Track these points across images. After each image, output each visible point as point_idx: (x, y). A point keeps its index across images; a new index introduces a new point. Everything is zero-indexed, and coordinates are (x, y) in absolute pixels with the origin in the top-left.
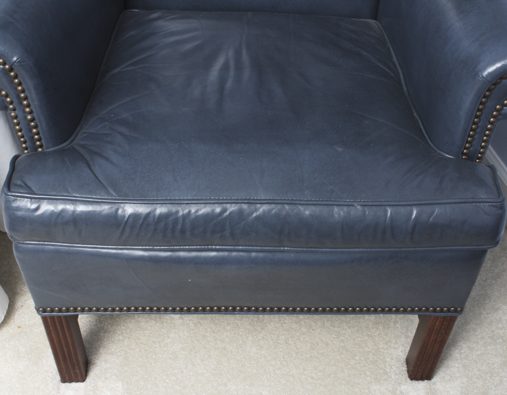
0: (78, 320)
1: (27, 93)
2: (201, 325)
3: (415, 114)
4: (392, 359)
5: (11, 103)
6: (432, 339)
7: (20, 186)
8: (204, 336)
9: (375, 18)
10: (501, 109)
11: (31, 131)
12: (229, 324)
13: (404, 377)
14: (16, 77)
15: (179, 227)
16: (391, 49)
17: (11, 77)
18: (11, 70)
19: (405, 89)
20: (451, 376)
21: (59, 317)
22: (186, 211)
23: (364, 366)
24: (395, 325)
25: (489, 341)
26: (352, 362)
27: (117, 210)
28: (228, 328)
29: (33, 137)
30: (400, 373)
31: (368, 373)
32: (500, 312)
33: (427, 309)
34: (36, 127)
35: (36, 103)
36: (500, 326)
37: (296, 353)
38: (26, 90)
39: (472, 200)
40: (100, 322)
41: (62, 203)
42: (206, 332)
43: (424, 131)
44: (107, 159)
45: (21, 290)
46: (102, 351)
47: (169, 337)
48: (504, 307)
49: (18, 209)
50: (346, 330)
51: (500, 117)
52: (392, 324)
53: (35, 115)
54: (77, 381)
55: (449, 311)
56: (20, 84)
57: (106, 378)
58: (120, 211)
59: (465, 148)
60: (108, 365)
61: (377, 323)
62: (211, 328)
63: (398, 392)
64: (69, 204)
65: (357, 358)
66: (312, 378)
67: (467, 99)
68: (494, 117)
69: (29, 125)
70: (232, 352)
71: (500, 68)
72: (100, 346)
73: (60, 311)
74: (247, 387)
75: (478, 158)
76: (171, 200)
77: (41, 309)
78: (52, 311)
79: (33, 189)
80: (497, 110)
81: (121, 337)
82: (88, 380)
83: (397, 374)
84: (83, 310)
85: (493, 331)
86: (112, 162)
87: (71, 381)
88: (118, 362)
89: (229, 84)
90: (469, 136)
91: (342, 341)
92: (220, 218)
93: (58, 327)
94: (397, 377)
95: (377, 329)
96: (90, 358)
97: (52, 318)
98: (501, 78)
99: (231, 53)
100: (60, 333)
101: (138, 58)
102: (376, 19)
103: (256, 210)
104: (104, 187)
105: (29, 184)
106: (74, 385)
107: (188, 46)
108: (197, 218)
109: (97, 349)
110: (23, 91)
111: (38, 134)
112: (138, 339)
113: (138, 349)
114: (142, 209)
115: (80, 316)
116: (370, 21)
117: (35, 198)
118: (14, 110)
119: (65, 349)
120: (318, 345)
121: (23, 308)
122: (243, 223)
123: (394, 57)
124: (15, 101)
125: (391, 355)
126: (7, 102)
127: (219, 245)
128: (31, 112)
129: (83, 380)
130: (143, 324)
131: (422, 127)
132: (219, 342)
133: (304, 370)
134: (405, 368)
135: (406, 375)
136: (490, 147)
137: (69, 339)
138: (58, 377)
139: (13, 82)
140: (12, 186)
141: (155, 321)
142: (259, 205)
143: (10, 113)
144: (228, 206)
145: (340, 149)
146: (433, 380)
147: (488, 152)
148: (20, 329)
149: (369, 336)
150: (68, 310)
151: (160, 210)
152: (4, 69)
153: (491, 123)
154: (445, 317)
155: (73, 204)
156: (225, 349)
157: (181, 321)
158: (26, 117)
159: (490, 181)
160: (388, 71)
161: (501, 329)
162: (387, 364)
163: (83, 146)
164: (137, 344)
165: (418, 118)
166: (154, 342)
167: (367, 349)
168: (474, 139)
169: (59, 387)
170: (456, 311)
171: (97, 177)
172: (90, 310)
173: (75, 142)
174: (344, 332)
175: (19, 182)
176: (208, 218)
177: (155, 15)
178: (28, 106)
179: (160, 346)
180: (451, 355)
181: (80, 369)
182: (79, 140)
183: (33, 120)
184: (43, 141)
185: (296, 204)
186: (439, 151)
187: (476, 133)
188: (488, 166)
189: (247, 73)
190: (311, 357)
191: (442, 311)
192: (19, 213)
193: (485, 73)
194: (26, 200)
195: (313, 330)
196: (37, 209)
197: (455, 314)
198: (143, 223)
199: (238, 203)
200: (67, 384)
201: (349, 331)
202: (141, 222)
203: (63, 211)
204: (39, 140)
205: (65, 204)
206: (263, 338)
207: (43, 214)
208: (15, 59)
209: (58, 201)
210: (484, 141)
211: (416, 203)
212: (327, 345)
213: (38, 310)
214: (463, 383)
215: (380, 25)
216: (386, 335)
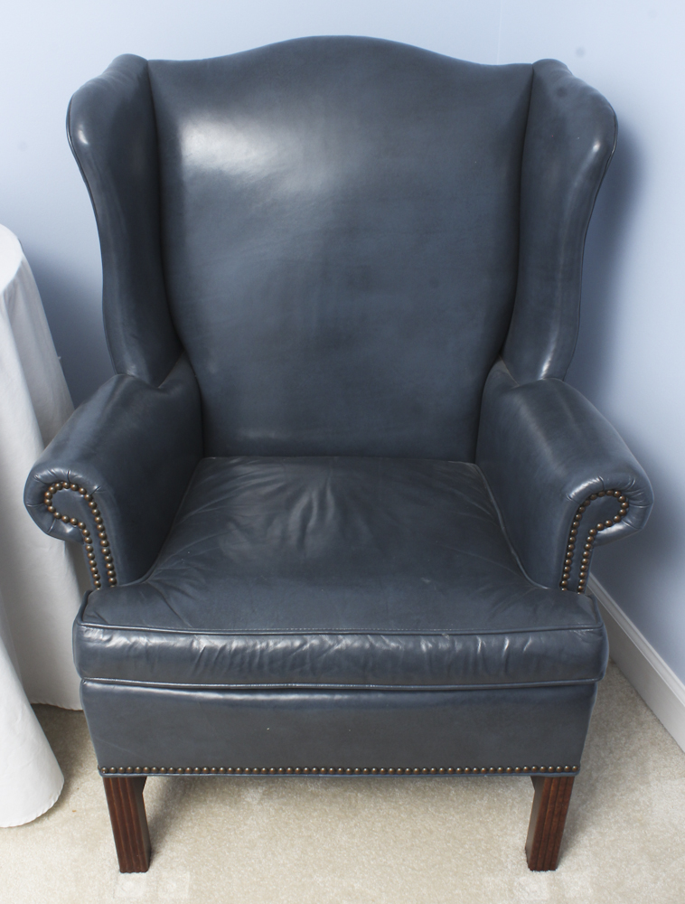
0: (144, 793)
1: (105, 524)
2: (284, 811)
3: (513, 552)
4: (509, 847)
5: (88, 535)
6: (548, 810)
7: (93, 617)
8: (287, 823)
9: (473, 460)
10: (596, 533)
11: (105, 565)
12: (315, 810)
13: (523, 867)
14: (95, 507)
15: (257, 660)
16: (489, 490)
17: (90, 506)
18: (91, 499)
19: (503, 528)
20: (579, 866)
21: (123, 779)
22: (264, 645)
23: (475, 855)
24: (511, 809)
25: (624, 825)
26: (461, 851)
27: (192, 642)
28: (315, 814)
29: (107, 573)
30: (518, 863)
31: (480, 863)
32: (637, 793)
33: (538, 769)
34: (110, 561)
35: (113, 534)
36: (637, 808)
37: (395, 842)
38: (107, 530)
39: (567, 627)
40: (167, 807)
41: (135, 635)
42: (289, 819)
43: (521, 567)
44: (183, 592)
45: (77, 771)
46: (167, 838)
47: (245, 824)
48: (642, 788)
49: (89, 640)
50: (453, 816)
51: (595, 542)
52: (508, 809)
53: (111, 548)
54: (138, 871)
55: (562, 770)
56: (98, 514)
57: (172, 868)
58: (195, 644)
59: (564, 579)
60: (175, 854)
61: (490, 808)
62: (295, 815)
63: (515, 884)
64: (142, 636)
65: (467, 847)
66: (413, 869)
67: (557, 523)
68: (589, 542)
69: (104, 558)
70: (319, 841)
71: (587, 487)
72: (165, 833)
73: (125, 771)
74: (336, 879)
75: (580, 590)
76: (248, 631)
77: (104, 768)
78: (116, 771)
79: (107, 620)
80: (591, 535)
81: (190, 824)
82: (151, 870)
83: (514, 864)
84: (150, 771)
85: (628, 815)
86: (187, 595)
87: (131, 871)
88: (186, 850)
89: (312, 523)
90: (565, 565)
91: (449, 828)
92: (300, 650)
93: (121, 794)
94: (514, 867)
95: (490, 814)
96: (154, 846)
97: (115, 779)
98: (589, 498)
99: (315, 495)
100: (123, 801)
101: (216, 501)
102: (474, 463)
103: (339, 642)
104: (180, 618)
105: (103, 615)
106: (135, 875)
107: (269, 489)
108: (275, 652)
109: (162, 837)
110: (101, 522)
111: (112, 569)
112: (210, 825)
113: (209, 837)
114: (218, 643)
115: (149, 779)
116: (468, 464)
117: (108, 629)
118: (90, 542)
119: (127, 824)
120: (420, 832)
121: (80, 791)
122: (325, 655)
123: (492, 498)
124: (92, 532)
125: (506, 842)
126: (84, 534)
127: (300, 683)
128: (107, 545)
129: (145, 870)
130: (216, 810)
131: (519, 563)
132: (303, 830)
133: (404, 860)
134: (524, 857)
135: (526, 865)
136: (591, 575)
137: (132, 810)
138: (117, 867)
139: (91, 512)
140: (85, 617)
141: (230, 806)
142: (340, 637)
143: (86, 546)
144: (308, 637)
145: (427, 581)
146: (558, 870)
147: (589, 581)
148: (75, 814)
149: (481, 822)
150: (133, 771)
151: (236, 644)
152: (84, 498)
153: (587, 550)
154: (560, 778)
155: (147, 635)
156: (310, 837)
157: (259, 807)
158: (101, 550)
159: (589, 609)
160: (484, 510)
161: (639, 811)
162: (502, 853)
163: (158, 581)
164: (208, 831)
165: (515, 554)
166: (228, 829)
167: (478, 836)
168: (571, 568)
169: (117, 878)
170: (570, 770)
171: (172, 609)
172: (158, 771)
173: (150, 579)
174: (451, 818)
175: (92, 614)
176: (286, 652)
177: (235, 461)
178: (105, 538)
179: (235, 833)
180: (578, 842)
181: (142, 853)
182: (153, 577)
183: (107, 554)
184: (117, 578)
185: (380, 634)
186: (536, 584)
187: (572, 561)
188: (589, 596)
189: (331, 511)
190: (412, 845)
191: (554, 770)
192: (91, 645)
193: (573, 494)
194: (99, 630)
195: (415, 816)
196: (109, 640)
197: (570, 774)
198: (218, 656)
199: (318, 634)
200: (127, 875)
201: (457, 817)
202: (216, 654)
203: (135, 643)
204: (113, 576)
205: (138, 635)
206: (356, 825)
207: (115, 646)
208: (96, 487)
209: (131, 632)
210: (582, 570)
211: (508, 631)
212: (431, 832)
213: (100, 770)
214: (593, 872)
215: (478, 468)
216: (501, 820)
